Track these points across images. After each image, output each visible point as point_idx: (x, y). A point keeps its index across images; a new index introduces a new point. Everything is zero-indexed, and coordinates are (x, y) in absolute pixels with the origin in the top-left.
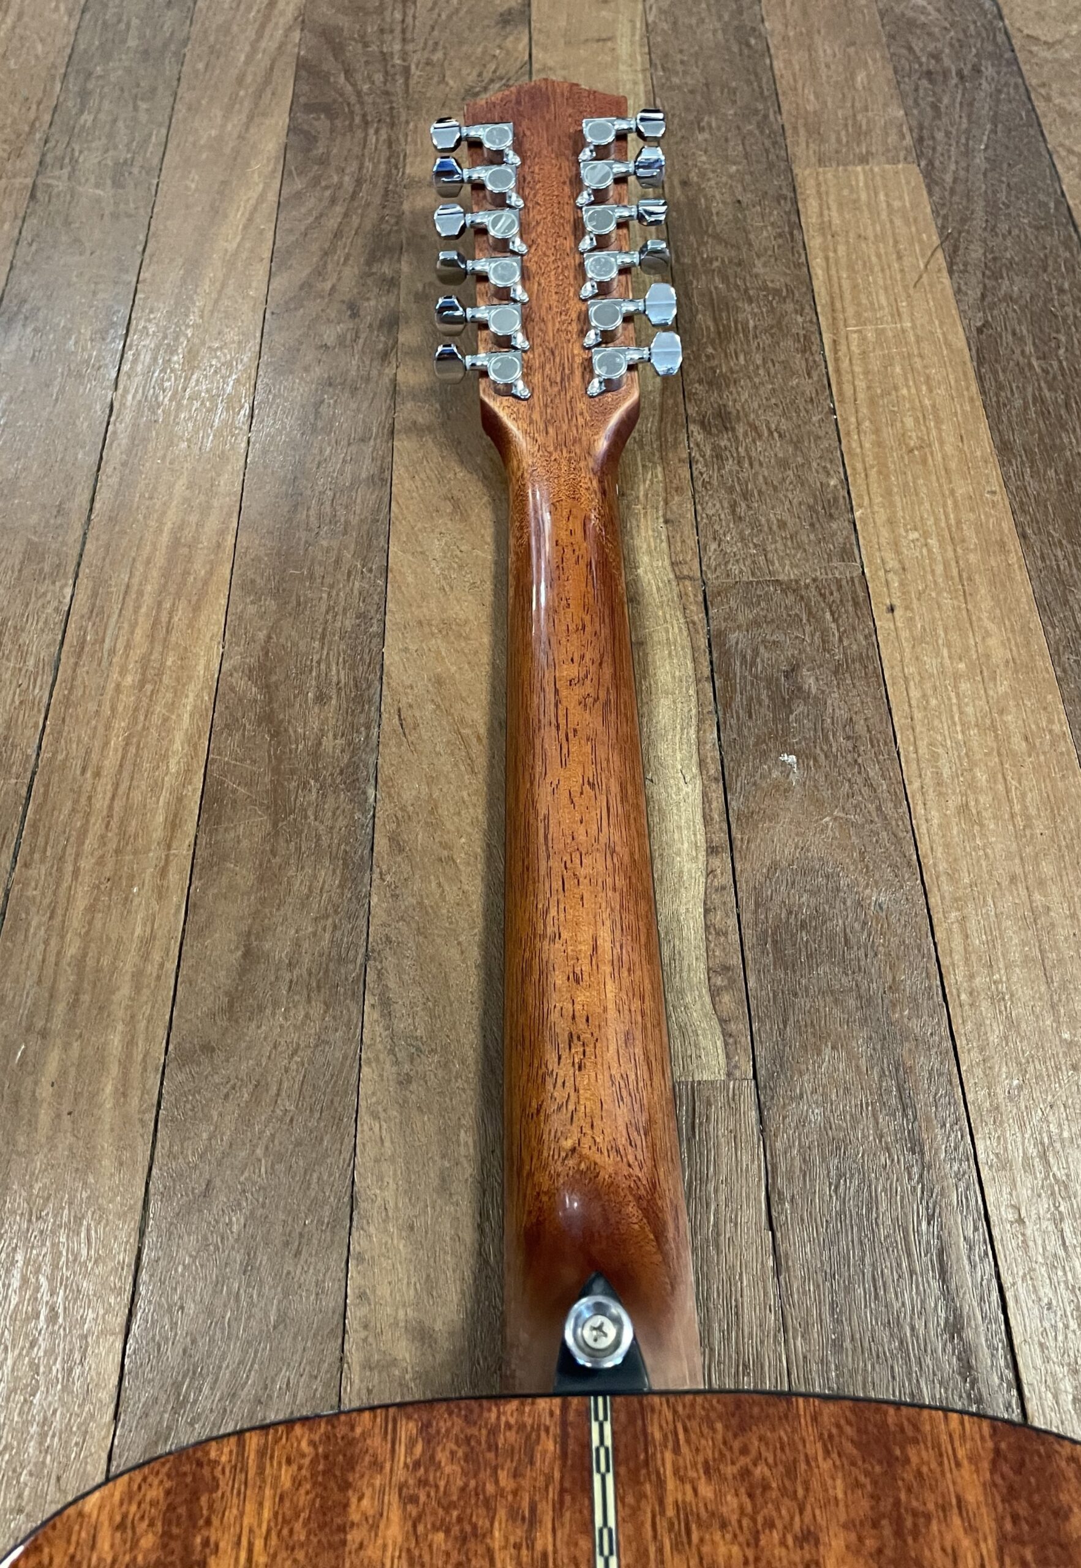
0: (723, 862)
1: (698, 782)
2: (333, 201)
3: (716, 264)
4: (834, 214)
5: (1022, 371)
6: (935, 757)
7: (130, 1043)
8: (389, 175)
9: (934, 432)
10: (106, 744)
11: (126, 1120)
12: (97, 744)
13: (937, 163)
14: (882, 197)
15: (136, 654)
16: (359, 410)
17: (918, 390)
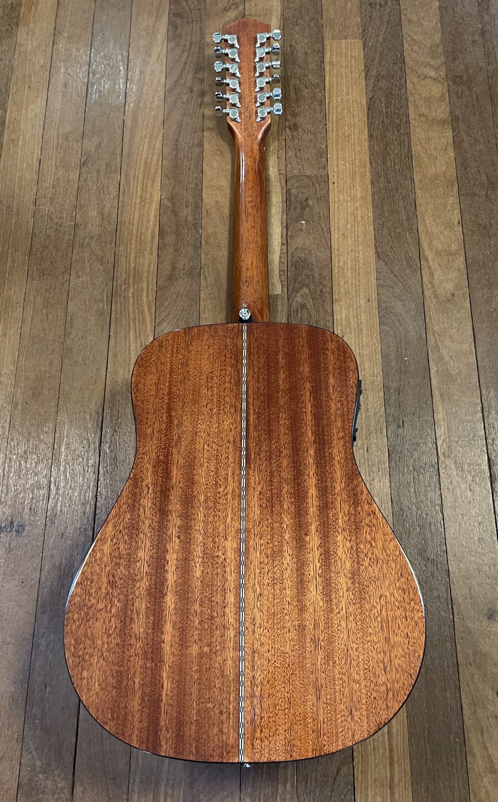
0: (284, 247)
1: (281, 228)
2: (184, 51)
3: (298, 75)
4: (334, 58)
5: (380, 113)
6: (339, 221)
7: (148, 286)
8: (200, 42)
9: (353, 132)
10: (134, 218)
11: (149, 301)
12: (132, 217)
13: (368, 39)
14: (349, 51)
15: (139, 194)
16: (193, 122)
17: (350, 118)
